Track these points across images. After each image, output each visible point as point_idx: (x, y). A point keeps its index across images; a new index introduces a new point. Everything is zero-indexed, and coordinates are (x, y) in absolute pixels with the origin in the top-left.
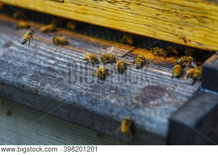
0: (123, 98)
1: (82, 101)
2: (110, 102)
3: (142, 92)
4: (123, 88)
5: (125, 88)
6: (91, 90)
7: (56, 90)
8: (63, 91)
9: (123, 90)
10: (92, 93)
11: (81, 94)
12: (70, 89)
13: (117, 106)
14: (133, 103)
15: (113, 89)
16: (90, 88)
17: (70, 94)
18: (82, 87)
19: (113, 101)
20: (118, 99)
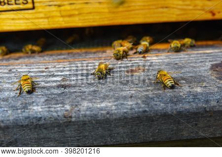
0: (205, 83)
2: (197, 92)
3: (215, 72)
4: (189, 75)
5: (191, 75)
6: (154, 89)
7: (103, 105)
8: (116, 103)
9: (192, 77)
10: (160, 92)
11: (147, 97)
12: (125, 98)
13: (212, 93)
15: (179, 80)
16: (150, 88)
17: (130, 103)
18: (137, 90)
19: (199, 90)
20: (201, 87)
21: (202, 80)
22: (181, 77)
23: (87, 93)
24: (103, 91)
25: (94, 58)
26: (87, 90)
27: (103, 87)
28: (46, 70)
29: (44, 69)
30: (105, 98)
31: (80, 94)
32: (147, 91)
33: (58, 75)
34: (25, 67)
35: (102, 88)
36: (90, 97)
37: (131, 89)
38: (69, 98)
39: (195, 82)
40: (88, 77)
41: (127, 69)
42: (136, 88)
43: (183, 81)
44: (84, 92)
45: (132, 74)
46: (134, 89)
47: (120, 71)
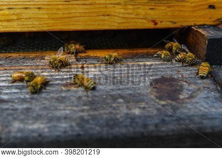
0: (143, 103)
1: (91, 128)
2: (134, 114)
3: (154, 90)
4: (127, 93)
5: (130, 92)
6: (91, 109)
9: (130, 94)
10: (96, 113)
11: (82, 118)
12: (59, 119)
13: (149, 117)
14: (163, 106)
15: (117, 98)
16: (86, 108)
18: (72, 110)
19: (137, 112)
20: (139, 108)
21: (141, 99)
22: (119, 95)
23: (19, 111)
24: (37, 108)
25: (31, 66)
26: (20, 107)
27: (37, 104)
30: (38, 118)
32: (83, 111)
35: (36, 106)
36: (22, 117)
37: (67, 108)
39: (133, 101)
40: (23, 91)
41: (64, 82)
42: (72, 106)
43: (121, 100)
44: (17, 110)
45: (68, 88)
46: (70, 108)
47: (56, 85)
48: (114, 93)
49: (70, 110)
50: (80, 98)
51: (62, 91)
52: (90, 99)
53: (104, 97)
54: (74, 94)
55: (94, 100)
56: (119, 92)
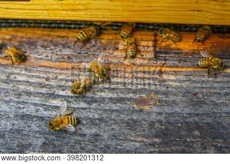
0: (221, 140)
4: (206, 121)
5: (209, 120)
6: (162, 143)
9: (208, 124)
18: (143, 141)
21: (220, 133)
22: (197, 123)
23: (87, 138)
24: (106, 136)
26: (88, 132)
27: (106, 128)
28: (47, 82)
29: (44, 80)
31: (80, 138)
32: (154, 145)
33: (59, 96)
34: (24, 72)
35: (105, 131)
37: (137, 139)
38: (67, 144)
40: (91, 106)
41: (137, 96)
42: (142, 136)
43: (197, 133)
44: (85, 135)
45: (141, 107)
46: (140, 139)
47: (129, 100)
48: (191, 120)
49: (140, 142)
50: (152, 124)
51: (134, 111)
52: (163, 127)
53: (179, 125)
54: (146, 117)
55: (167, 129)
56: (196, 119)
